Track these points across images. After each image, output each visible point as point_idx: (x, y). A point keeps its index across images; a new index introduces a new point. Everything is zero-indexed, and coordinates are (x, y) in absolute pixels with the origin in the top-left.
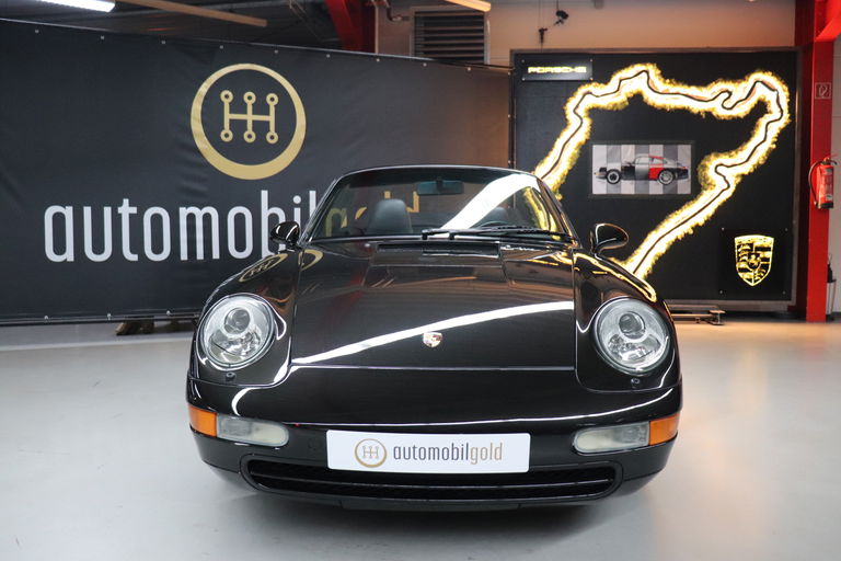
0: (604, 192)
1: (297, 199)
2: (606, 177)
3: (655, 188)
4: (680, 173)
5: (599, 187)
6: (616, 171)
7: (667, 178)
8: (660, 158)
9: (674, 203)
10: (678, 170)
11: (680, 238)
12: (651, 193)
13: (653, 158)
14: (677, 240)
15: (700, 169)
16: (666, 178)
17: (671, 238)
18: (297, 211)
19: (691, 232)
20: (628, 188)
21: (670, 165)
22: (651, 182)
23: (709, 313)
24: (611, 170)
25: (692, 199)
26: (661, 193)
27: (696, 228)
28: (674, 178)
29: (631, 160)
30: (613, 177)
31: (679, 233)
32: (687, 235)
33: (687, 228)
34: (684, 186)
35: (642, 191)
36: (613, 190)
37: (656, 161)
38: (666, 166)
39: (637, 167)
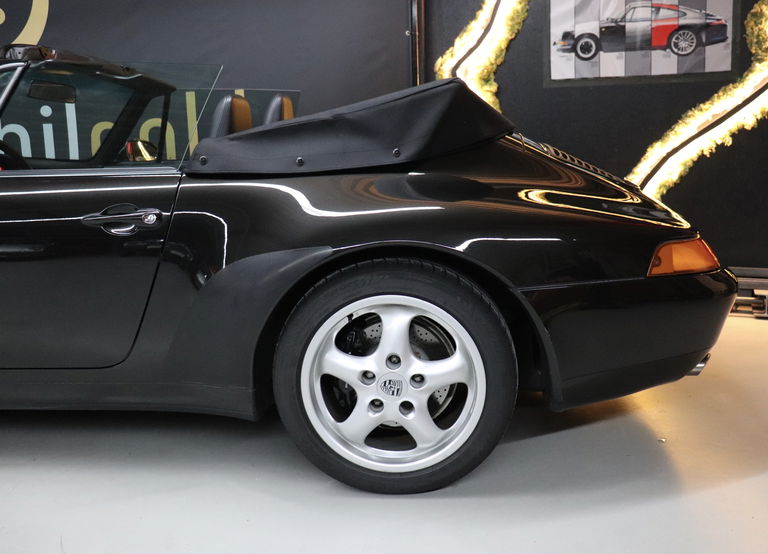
0: (571, 75)
1: (46, 111)
2: (573, 49)
3: (663, 64)
4: (710, 32)
5: (563, 67)
6: (591, 36)
7: (686, 44)
8: (670, 7)
9: (698, 88)
10: (708, 26)
11: (707, 153)
12: (655, 72)
13: (657, 8)
14: (702, 157)
15: (750, 23)
16: (682, 44)
17: (690, 154)
18: (48, 130)
19: (729, 142)
20: (612, 65)
21: (692, 18)
22: (654, 53)
23: (753, 295)
24: (581, 36)
25: (734, 81)
26: (674, 71)
27: (740, 135)
28: (700, 44)
29: (618, 15)
30: (586, 48)
31: (706, 145)
32: (721, 148)
33: (722, 135)
34: (718, 58)
35: (638, 70)
36: (587, 71)
37: (663, 13)
38: (682, 22)
39: (629, 26)
